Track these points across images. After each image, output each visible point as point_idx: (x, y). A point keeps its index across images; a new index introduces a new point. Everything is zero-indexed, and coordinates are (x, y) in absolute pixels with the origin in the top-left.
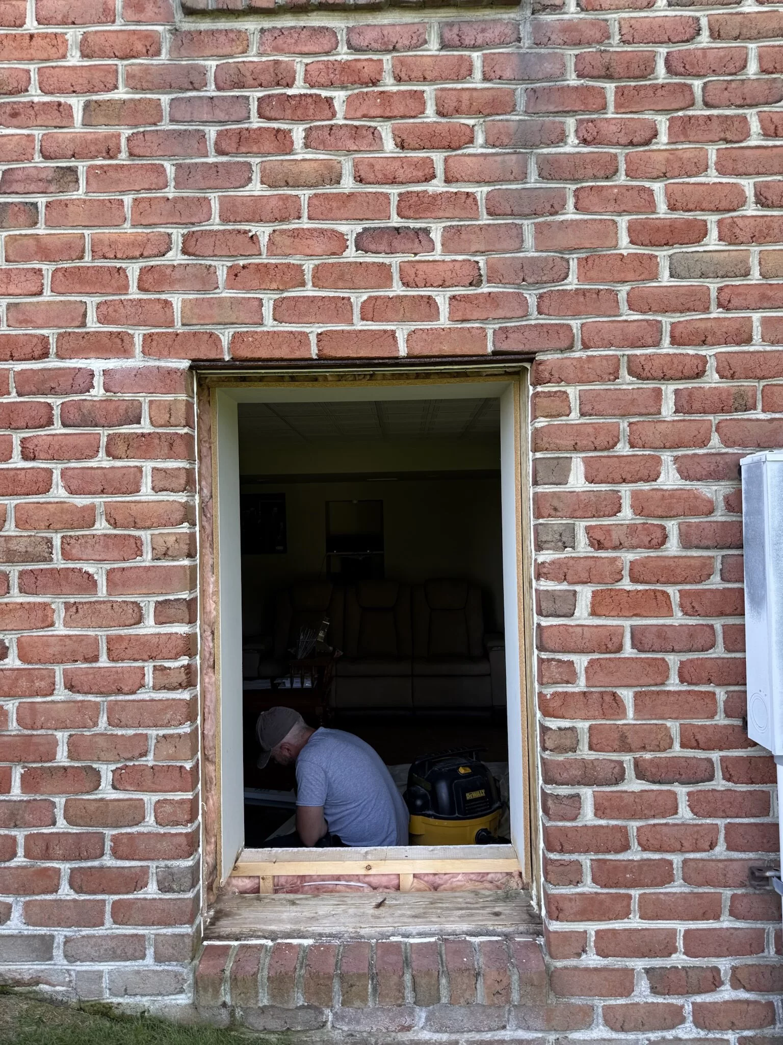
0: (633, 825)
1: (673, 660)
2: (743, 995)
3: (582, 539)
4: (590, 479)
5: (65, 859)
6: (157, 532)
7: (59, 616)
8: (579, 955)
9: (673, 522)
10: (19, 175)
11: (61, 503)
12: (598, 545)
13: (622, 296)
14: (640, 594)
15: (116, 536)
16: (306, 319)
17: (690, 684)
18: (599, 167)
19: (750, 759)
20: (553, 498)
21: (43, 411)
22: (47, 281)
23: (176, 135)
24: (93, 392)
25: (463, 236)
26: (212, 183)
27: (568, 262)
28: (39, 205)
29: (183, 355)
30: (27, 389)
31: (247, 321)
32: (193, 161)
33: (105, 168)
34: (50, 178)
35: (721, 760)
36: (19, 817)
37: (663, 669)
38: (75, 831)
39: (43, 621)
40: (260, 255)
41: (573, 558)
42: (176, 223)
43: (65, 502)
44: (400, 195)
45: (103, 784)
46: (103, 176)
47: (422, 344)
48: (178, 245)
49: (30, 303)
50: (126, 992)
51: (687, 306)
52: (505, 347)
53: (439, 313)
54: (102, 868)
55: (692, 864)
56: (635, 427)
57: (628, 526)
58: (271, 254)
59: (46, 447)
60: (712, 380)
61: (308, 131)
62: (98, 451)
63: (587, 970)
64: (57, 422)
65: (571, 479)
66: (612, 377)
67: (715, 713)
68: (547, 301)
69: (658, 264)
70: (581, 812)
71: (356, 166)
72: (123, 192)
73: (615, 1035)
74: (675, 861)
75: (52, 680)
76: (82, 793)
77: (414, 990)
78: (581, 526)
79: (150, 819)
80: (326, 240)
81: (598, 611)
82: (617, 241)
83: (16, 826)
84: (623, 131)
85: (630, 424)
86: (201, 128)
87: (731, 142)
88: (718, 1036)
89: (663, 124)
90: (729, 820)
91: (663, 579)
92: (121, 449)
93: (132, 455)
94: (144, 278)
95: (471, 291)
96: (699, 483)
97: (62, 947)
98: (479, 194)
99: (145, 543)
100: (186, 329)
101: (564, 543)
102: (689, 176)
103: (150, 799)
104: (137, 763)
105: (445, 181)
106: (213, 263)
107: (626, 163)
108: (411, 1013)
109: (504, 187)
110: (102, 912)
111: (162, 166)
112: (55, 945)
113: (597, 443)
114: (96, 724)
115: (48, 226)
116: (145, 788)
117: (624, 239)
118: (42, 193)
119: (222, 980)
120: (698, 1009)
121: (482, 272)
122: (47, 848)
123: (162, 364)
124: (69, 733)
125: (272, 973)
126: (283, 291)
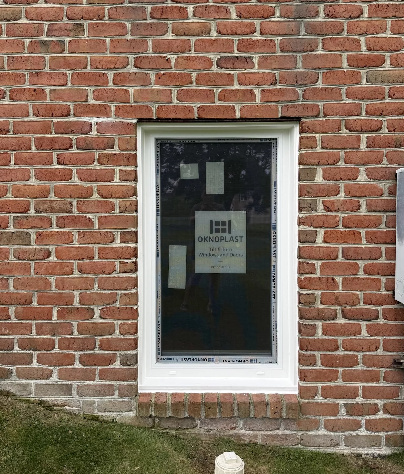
0: (340, 339)
1: (362, 264)
2: (388, 416)
3: (320, 207)
4: (325, 178)
5: (78, 350)
6: (121, 200)
7: (76, 238)
8: (314, 397)
9: (364, 199)
10: (56, 27)
11: (76, 185)
12: (328, 209)
13: (343, 91)
14: (347, 233)
15: (102, 201)
16: (192, 100)
17: (369, 275)
18: (334, 28)
19: (396, 310)
20: (307, 187)
21: (68, 141)
22: (69, 79)
23: (131, 9)
24: (92, 133)
25: (268, 61)
26: (148, 33)
27: (318, 74)
28: (66, 41)
29: (134, 116)
30: (60, 131)
31: (164, 100)
32: (140, 22)
33: (97, 25)
34: (71, 29)
35: (382, 310)
36: (56, 330)
37: (357, 267)
38: (82, 337)
39: (68, 240)
40: (171, 68)
41: (316, 215)
42: (131, 52)
43: (78, 185)
44: (239, 40)
45: (95, 316)
46: (96, 28)
47: (247, 113)
48: (132, 63)
49: (61, 89)
50: (105, 410)
51: (374, 96)
52: (287, 115)
53: (256, 98)
54: (95, 354)
55: (367, 356)
56: (347, 154)
57: (342, 201)
58: (177, 68)
59: (69, 159)
60: (385, 132)
61: (195, 8)
62: (94, 161)
63: (317, 404)
64: (74, 147)
65: (316, 178)
66: (337, 130)
67: (380, 288)
68: (307, 92)
69: (361, 76)
70: (316, 332)
71: (218, 25)
72: (106, 37)
73: (329, 433)
74: (359, 355)
75: (72, 267)
76: (86, 320)
77: (238, 411)
78: (320, 200)
79: (117, 332)
80: (203, 62)
81: (327, 240)
82: (342, 64)
83: (54, 334)
84: (347, 11)
85: (345, 152)
86: (144, 5)
87: (398, 17)
88: (376, 434)
89: (366, 8)
90: (385, 337)
91: (358, 226)
92: (105, 161)
93: (110, 163)
94: (116, 79)
95: (272, 88)
96: (377, 181)
97: (76, 389)
98: (277, 40)
99: (116, 205)
100: (136, 104)
101: (312, 208)
102: (377, 34)
103: (118, 323)
104: (111, 306)
105: (261, 34)
106: (149, 72)
107: (347, 27)
108: (236, 422)
109: (288, 37)
110: (95, 374)
111: (125, 24)
112: (73, 389)
113: (329, 161)
114: (92, 288)
115: (70, 52)
116: (115, 318)
117: (345, 64)
118: (67, 36)
119: (150, 405)
120: (367, 421)
121: (277, 78)
122: (69, 344)
123: (124, 120)
124: (80, 292)
125: (173, 402)
126: (182, 86)
